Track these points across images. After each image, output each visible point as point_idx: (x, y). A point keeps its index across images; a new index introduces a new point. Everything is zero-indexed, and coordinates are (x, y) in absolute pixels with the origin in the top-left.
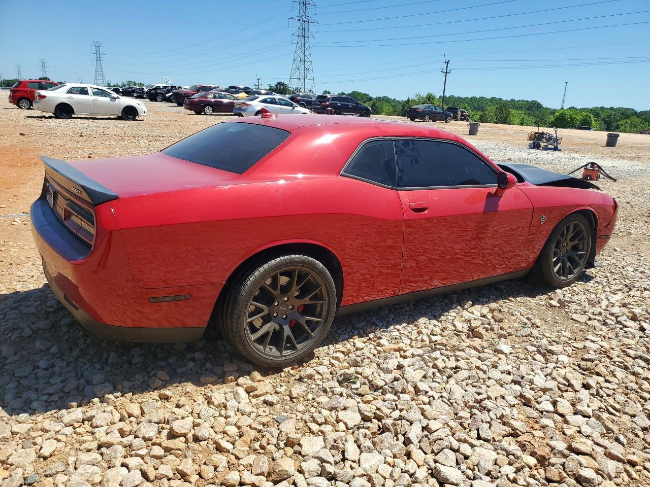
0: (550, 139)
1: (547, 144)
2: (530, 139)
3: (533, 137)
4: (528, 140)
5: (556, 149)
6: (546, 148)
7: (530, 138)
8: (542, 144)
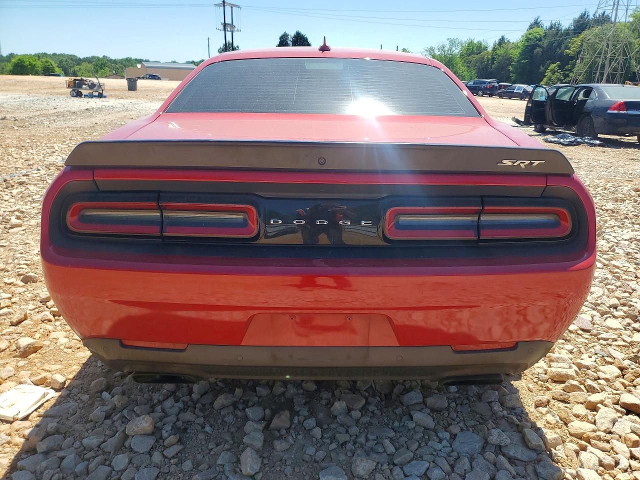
0: (92, 86)
1: (91, 91)
2: (69, 87)
3: (72, 84)
4: (67, 88)
5: (100, 96)
6: (91, 96)
7: (69, 85)
8: (84, 92)
